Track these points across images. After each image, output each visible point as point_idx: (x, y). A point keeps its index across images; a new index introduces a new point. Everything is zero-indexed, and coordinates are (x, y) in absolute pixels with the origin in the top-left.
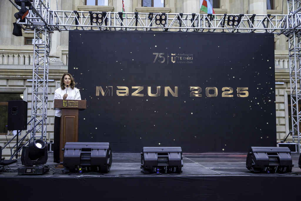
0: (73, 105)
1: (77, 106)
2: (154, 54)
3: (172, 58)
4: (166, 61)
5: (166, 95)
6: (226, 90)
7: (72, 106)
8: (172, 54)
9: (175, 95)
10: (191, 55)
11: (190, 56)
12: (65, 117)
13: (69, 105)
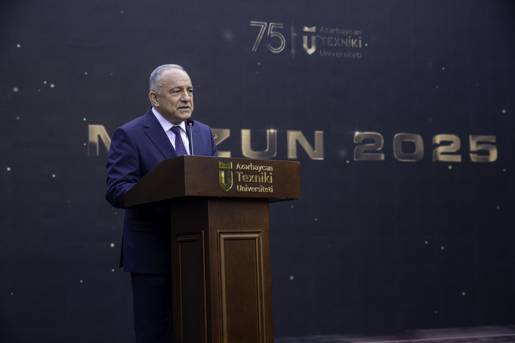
0: (250, 185)
1: (271, 190)
2: (254, 23)
3: (305, 38)
4: (288, 46)
5: (292, 154)
6: (443, 143)
7: (250, 189)
8: (306, 29)
9: (316, 154)
10: (356, 33)
11: (354, 37)
12: (223, 236)
13: (239, 184)
